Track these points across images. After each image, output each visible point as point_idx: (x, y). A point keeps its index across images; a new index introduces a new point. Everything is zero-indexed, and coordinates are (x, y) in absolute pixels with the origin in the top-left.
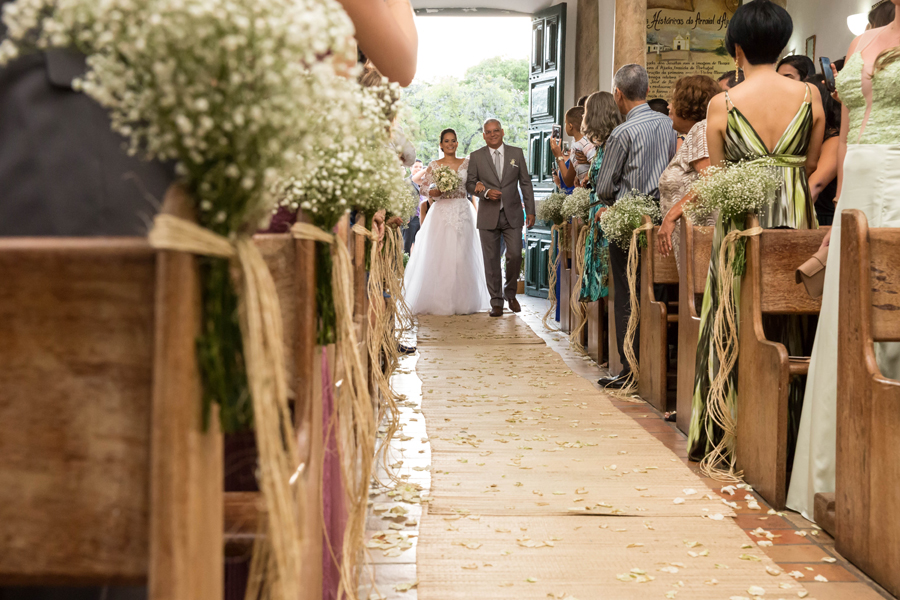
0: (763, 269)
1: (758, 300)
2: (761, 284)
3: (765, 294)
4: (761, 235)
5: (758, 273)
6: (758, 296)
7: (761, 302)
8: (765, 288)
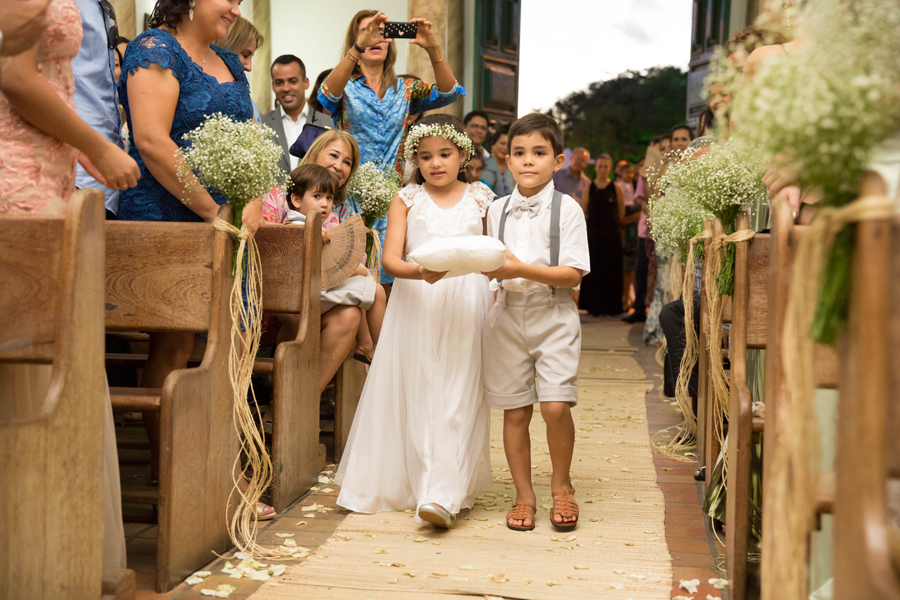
0: (752, 287)
1: (742, 329)
2: (747, 306)
3: (753, 322)
4: (750, 242)
5: (742, 292)
6: (742, 324)
7: (746, 332)
8: (754, 313)
